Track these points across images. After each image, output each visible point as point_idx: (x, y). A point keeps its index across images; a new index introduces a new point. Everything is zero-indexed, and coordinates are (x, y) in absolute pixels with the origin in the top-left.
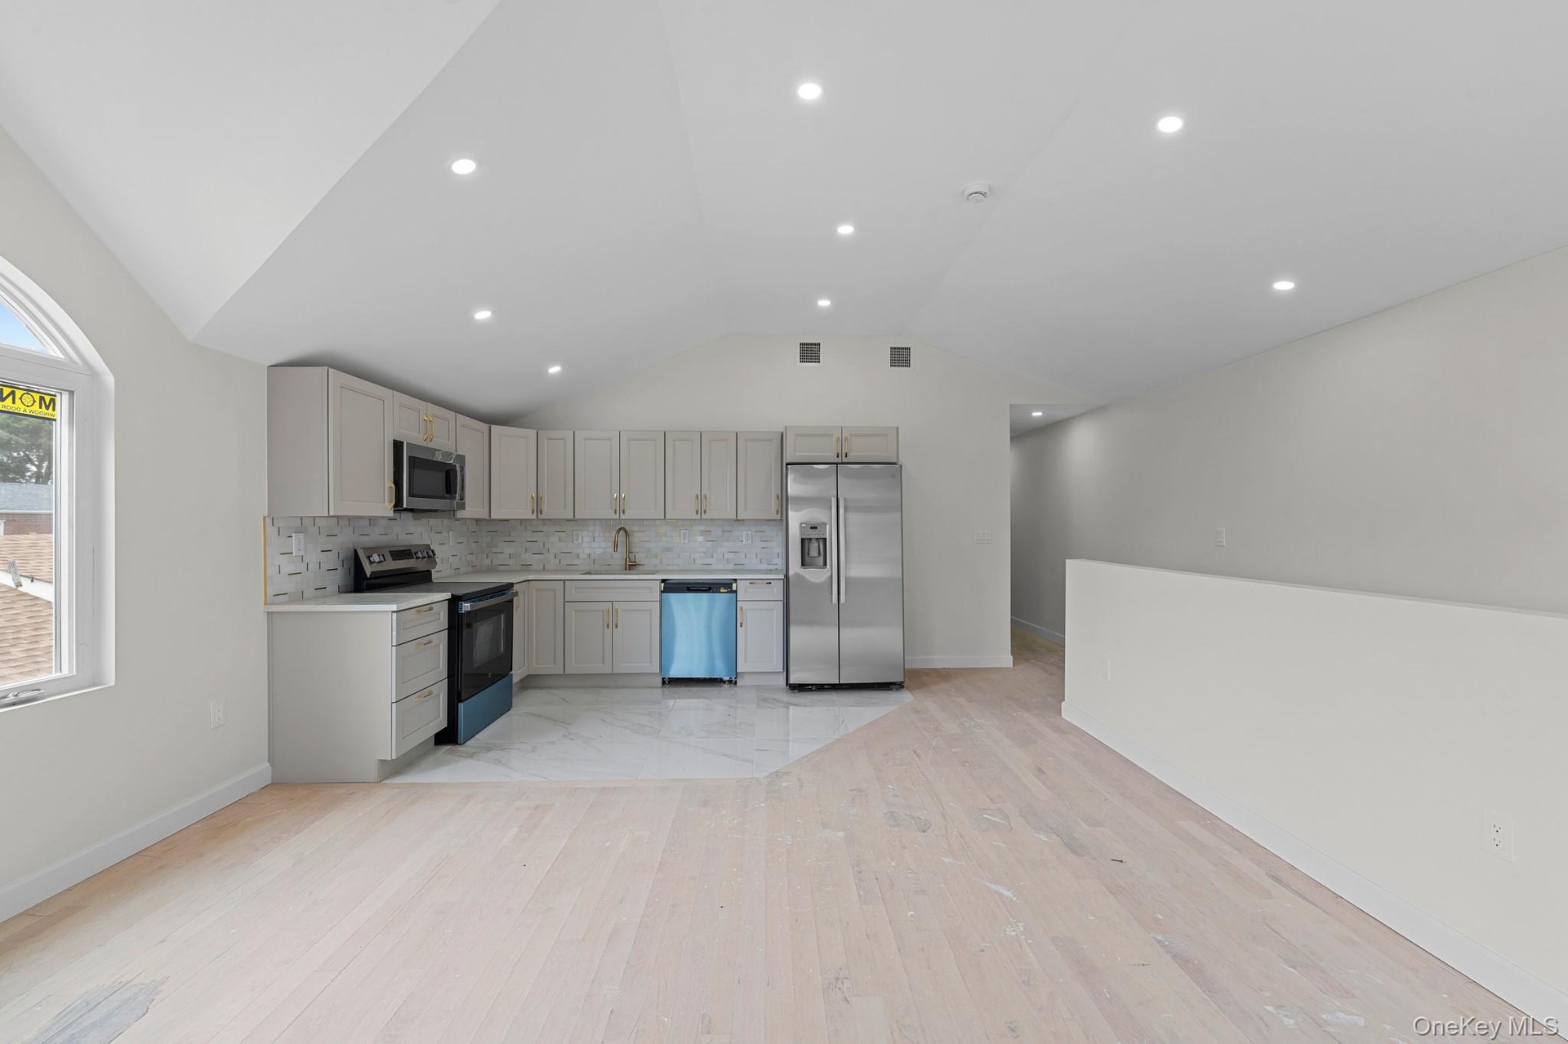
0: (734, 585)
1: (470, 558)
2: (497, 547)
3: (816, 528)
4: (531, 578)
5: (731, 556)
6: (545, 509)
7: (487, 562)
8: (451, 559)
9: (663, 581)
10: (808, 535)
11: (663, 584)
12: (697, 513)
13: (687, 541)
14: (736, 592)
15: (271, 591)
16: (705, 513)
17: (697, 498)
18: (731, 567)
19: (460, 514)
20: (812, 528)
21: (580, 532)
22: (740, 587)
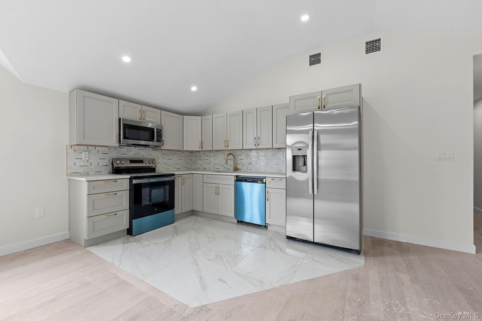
0: (264, 180)
1: (185, 165)
2: (197, 161)
3: (301, 149)
4: (193, 172)
5: (276, 166)
6: (204, 147)
7: (194, 167)
8: (175, 165)
9: (237, 176)
10: (297, 153)
11: (235, 178)
12: (255, 146)
13: (257, 159)
14: (265, 183)
15: (70, 171)
16: (259, 146)
17: (255, 139)
18: (276, 171)
19: (162, 148)
20: (298, 149)
21: (220, 156)
22: (268, 180)
